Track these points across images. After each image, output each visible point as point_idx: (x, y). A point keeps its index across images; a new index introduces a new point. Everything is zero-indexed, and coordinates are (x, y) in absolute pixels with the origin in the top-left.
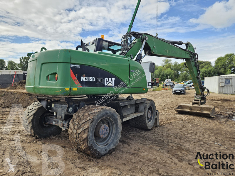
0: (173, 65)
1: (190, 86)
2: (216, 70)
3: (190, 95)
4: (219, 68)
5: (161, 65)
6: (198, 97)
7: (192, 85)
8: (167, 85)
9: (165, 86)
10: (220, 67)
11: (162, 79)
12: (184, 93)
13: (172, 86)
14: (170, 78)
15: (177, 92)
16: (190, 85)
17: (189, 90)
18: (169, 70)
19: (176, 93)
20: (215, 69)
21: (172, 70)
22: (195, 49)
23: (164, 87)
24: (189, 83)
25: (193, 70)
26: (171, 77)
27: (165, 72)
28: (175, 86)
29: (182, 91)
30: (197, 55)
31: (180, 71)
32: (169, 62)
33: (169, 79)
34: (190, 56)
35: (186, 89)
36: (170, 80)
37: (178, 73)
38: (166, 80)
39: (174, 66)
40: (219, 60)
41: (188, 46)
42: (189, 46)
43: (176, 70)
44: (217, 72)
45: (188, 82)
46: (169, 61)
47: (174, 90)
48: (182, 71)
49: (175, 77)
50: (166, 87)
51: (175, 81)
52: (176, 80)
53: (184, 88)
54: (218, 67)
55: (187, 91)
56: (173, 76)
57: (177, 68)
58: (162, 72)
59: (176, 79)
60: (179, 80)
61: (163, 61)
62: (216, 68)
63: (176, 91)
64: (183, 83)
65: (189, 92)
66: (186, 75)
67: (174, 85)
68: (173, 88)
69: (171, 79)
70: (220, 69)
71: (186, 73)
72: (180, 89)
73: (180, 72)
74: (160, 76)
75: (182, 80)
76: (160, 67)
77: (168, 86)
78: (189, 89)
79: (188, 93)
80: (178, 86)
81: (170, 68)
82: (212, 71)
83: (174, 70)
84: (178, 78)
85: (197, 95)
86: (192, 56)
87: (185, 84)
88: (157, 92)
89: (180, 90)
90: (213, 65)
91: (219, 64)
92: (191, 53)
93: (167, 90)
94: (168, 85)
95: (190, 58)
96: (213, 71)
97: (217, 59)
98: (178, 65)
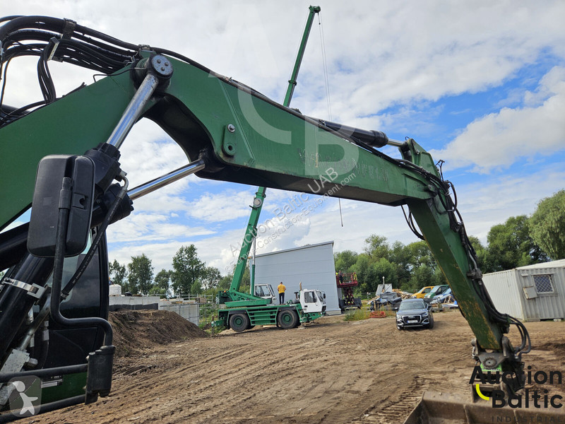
0: (393, 249)
1: (443, 301)
2: (494, 255)
3: (448, 331)
4: (499, 252)
5: (364, 252)
6: (492, 363)
7: (447, 299)
8: (383, 301)
9: (377, 305)
10: (501, 248)
11: (370, 286)
12: (430, 325)
13: (395, 304)
14: (387, 283)
15: (409, 322)
16: (441, 297)
17: (441, 313)
18: (384, 261)
19: (408, 326)
20: (491, 253)
21: (391, 261)
22: (438, 167)
23: (374, 309)
24: (437, 293)
25: (447, 248)
26: (392, 278)
27: (375, 268)
28: (402, 305)
29: (423, 318)
30: (450, 190)
31: (410, 263)
32: (382, 244)
33: (386, 286)
34: (427, 190)
35: (433, 312)
36: (389, 288)
37: (407, 267)
38: (380, 287)
39: (394, 252)
40: (495, 232)
41: (410, 152)
42: (416, 154)
43: (400, 262)
44: (497, 261)
45: (435, 289)
46: (381, 241)
47: (399, 316)
48: (415, 264)
49: (401, 279)
50: (381, 308)
51: (404, 290)
52: (404, 285)
53: (425, 311)
54: (497, 248)
55: (437, 317)
56: (396, 276)
57: (402, 256)
58: (369, 269)
59: (405, 282)
60: (411, 286)
61: (367, 241)
62: (494, 250)
63: (406, 319)
64: (423, 293)
65: (444, 320)
66: (426, 272)
67: (400, 300)
68: (398, 310)
69: (390, 285)
70: (503, 253)
71: (426, 267)
72: (418, 312)
73: (411, 267)
74: (366, 278)
75: (419, 285)
76: (362, 256)
77: (385, 304)
78: (441, 311)
79: (440, 324)
80: (411, 305)
81: (386, 257)
82: (485, 259)
83: (397, 262)
84: (408, 280)
85: (481, 350)
86: (431, 188)
87: (428, 296)
88: (357, 324)
89: (417, 318)
90: (485, 244)
91: (497, 242)
92: (428, 177)
93: (382, 316)
94: (385, 300)
95: (425, 196)
96: (487, 260)
97: (489, 231)
98: (403, 248)
